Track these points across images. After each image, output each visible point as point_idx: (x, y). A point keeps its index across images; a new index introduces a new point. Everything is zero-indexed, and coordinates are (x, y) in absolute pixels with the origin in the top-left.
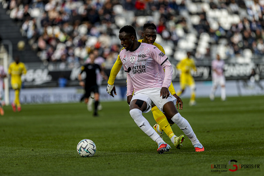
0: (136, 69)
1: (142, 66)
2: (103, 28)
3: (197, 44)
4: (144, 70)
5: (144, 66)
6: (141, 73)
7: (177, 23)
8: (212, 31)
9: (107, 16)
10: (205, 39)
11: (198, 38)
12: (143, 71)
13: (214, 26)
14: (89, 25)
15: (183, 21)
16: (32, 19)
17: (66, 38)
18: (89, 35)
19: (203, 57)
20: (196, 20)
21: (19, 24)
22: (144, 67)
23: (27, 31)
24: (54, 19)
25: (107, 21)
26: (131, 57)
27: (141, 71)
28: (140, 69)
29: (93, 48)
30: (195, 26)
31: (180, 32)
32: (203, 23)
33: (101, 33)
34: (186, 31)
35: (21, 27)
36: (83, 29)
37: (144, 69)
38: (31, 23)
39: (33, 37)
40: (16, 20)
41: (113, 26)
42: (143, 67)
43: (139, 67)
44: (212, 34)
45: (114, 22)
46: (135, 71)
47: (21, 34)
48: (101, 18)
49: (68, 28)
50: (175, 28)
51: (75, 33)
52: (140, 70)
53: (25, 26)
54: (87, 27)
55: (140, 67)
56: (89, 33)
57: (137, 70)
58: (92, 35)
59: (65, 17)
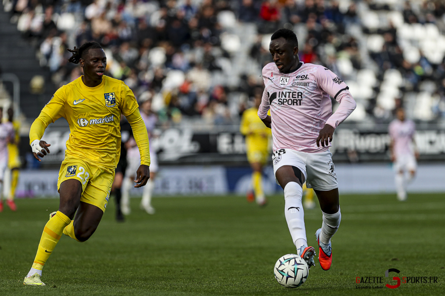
0: (285, 97)
1: (298, 93)
2: (198, 54)
3: (377, 90)
4: (298, 101)
5: (301, 93)
6: (293, 105)
7: (340, 48)
8: (406, 65)
9: (206, 33)
10: (394, 80)
11: (380, 78)
12: (296, 102)
13: (411, 56)
14: (170, 48)
15: (351, 45)
16: (60, 33)
17: (125, 72)
18: (169, 69)
19: (387, 115)
20: (376, 43)
21: (34, 42)
22: (301, 95)
23: (48, 56)
24: (103, 35)
25: (204, 41)
26: (282, 78)
27: (293, 103)
28: (293, 97)
29: (176, 93)
30: (373, 56)
31: (345, 66)
32: (390, 49)
33: (192, 65)
34: (357, 65)
35: (38, 47)
36: (157, 56)
37: (300, 100)
38: (57, 42)
39: (60, 68)
40: (29, 34)
41: (216, 52)
42: (298, 95)
43: (291, 94)
44: (406, 70)
45: (218, 44)
46: (284, 99)
47: (38, 61)
48: (194, 34)
49: (128, 53)
50: (336, 58)
51: (143, 64)
52: (292, 99)
53: (45, 48)
54: (165, 52)
55: (293, 95)
56: (169, 63)
57: (287, 98)
58: (175, 68)
59: (124, 33)
